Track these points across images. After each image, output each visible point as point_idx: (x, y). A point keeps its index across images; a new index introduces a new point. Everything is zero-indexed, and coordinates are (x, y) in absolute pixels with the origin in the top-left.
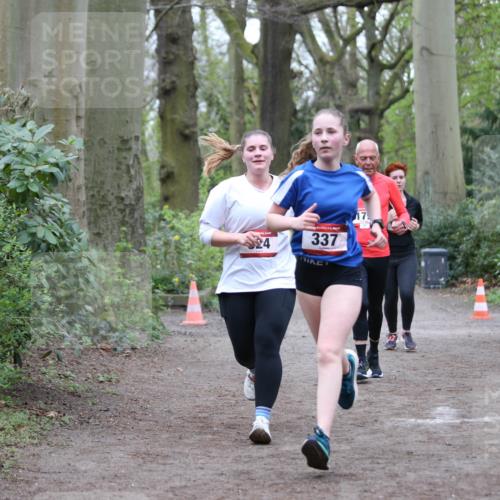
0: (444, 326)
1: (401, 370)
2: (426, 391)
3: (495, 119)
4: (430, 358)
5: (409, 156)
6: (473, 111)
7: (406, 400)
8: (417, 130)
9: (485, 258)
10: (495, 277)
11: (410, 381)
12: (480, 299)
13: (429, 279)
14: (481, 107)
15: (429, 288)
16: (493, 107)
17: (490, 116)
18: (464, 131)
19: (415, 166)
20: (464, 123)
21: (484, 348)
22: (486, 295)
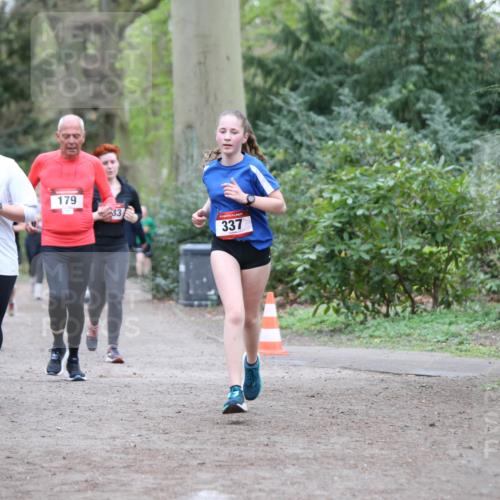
0: (213, 365)
1: (144, 432)
2: (181, 465)
3: (297, 44)
4: (188, 414)
5: (164, 99)
6: (263, 30)
7: (149, 481)
8: (176, 59)
9: (278, 260)
10: (294, 289)
11: (157, 450)
12: (269, 324)
13: (191, 292)
14: (277, 25)
15: (192, 306)
16: (295, 25)
17: (289, 38)
18: (249, 61)
19: (172, 116)
20: (249, 48)
21: (273, 400)
22: (279, 317)
